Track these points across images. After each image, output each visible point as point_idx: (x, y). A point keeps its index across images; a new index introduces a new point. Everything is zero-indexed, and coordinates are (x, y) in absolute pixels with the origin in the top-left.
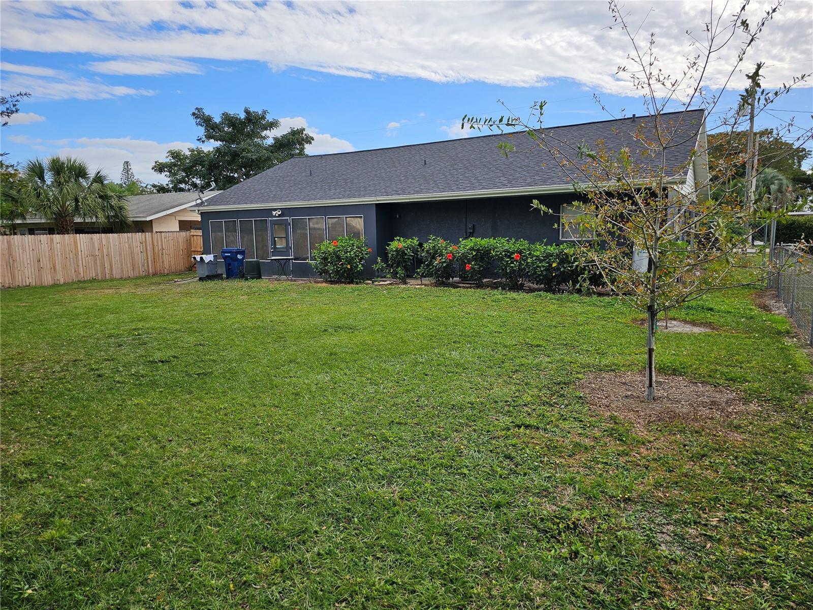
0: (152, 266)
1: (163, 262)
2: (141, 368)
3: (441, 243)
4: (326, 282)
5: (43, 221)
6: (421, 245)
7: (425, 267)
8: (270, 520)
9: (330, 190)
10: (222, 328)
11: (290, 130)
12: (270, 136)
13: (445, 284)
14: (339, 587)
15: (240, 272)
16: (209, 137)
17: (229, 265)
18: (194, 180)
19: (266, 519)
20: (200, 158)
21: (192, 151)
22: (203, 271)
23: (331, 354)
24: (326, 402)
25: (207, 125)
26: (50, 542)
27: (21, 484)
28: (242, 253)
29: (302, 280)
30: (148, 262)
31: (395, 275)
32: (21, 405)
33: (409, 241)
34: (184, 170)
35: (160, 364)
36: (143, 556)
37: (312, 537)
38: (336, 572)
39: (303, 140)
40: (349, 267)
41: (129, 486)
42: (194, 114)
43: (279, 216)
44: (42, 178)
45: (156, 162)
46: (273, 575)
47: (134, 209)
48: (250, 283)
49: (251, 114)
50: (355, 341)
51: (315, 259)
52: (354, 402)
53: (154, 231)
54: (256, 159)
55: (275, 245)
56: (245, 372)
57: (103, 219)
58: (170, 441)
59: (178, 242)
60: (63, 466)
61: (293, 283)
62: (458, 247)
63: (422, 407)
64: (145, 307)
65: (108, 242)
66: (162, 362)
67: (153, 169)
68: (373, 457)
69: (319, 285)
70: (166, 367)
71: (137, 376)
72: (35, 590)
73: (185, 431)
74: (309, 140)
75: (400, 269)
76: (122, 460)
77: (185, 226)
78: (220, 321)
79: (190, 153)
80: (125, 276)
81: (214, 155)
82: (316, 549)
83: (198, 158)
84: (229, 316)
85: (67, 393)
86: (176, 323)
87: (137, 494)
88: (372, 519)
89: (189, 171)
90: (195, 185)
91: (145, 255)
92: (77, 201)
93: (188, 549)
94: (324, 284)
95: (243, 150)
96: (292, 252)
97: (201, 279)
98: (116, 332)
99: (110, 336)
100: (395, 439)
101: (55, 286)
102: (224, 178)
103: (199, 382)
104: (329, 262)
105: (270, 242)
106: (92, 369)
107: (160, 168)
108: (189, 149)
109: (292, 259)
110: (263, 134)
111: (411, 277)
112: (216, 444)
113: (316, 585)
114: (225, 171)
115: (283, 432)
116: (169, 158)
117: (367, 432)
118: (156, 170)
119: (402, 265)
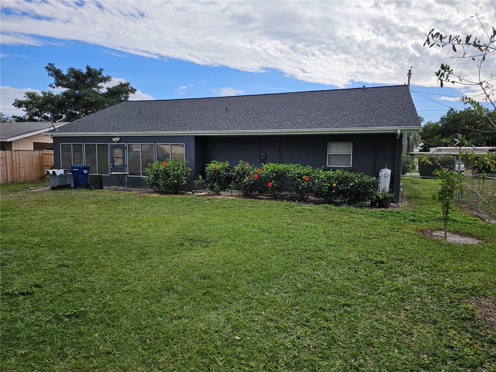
0: (10, 176)
1: (20, 173)
3: (247, 166)
4: (157, 192)
9: (157, 124)
11: (119, 84)
13: (249, 196)
15: (86, 183)
16: (58, 84)
17: (77, 177)
18: (46, 114)
20: (51, 99)
21: (45, 93)
22: (54, 182)
25: (57, 76)
28: (87, 168)
29: (135, 190)
30: (7, 173)
31: (212, 188)
33: (222, 164)
34: (37, 107)
40: (176, 182)
42: (47, 68)
43: (118, 142)
45: (16, 100)
48: (94, 192)
49: (91, 71)
53: (13, 149)
54: (95, 102)
55: (114, 163)
59: (33, 158)
62: (262, 170)
67: (13, 105)
69: (151, 195)
75: (215, 184)
77: (38, 146)
79: (43, 95)
81: (62, 98)
83: (49, 99)
89: (42, 108)
90: (46, 118)
91: (5, 168)
95: (85, 95)
96: (127, 169)
97: (53, 188)
104: (160, 178)
105: (109, 162)
107: (19, 104)
108: (42, 92)
109: (127, 174)
110: (99, 85)
111: (224, 189)
116: (27, 97)
118: (15, 106)
119: (218, 181)
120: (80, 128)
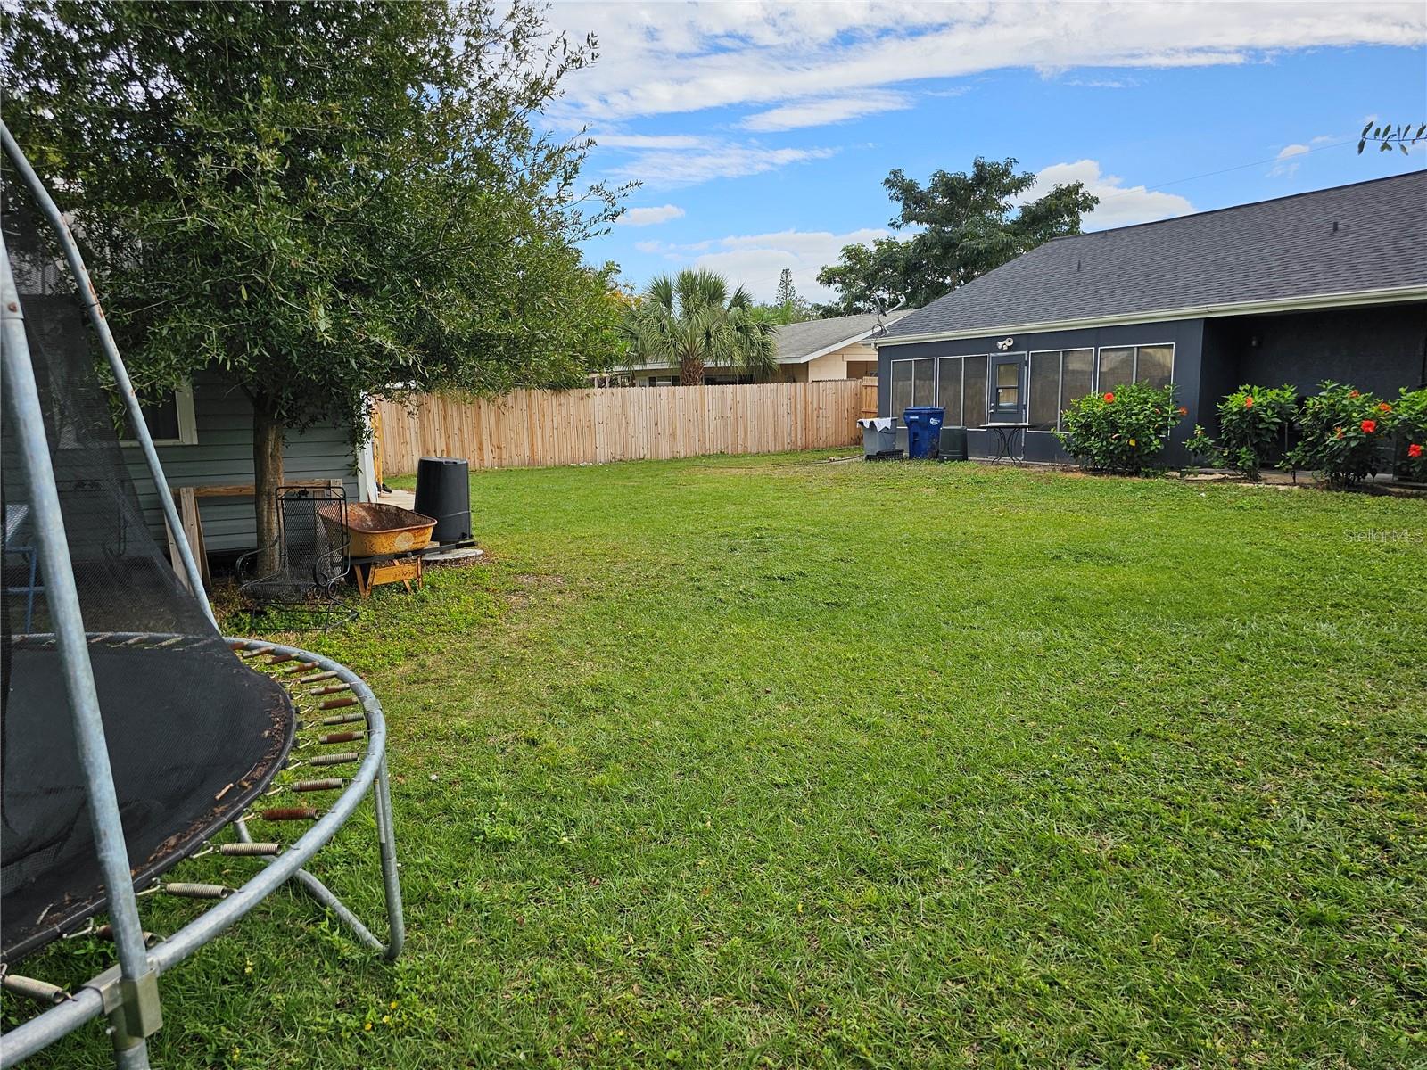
0: (802, 435)
1: (818, 429)
2: (753, 584)
3: (1351, 397)
4: (1085, 471)
5: (666, 366)
6: (1300, 402)
7: (1306, 449)
8: (879, 835)
9: (1112, 296)
10: (881, 538)
11: (1053, 190)
12: (1015, 205)
13: (1353, 485)
14: (959, 960)
15: (933, 447)
16: (907, 218)
17: (916, 435)
18: (880, 293)
19: (874, 832)
20: (890, 256)
21: (880, 244)
22: (873, 445)
23: (1056, 599)
24: (1021, 676)
25: (906, 198)
26: (599, 788)
27: (584, 712)
28: (938, 415)
29: (1040, 466)
30: (796, 429)
31: (1232, 462)
32: (603, 614)
33: (1272, 394)
34: (864, 279)
35: (779, 582)
36: (698, 834)
37: (936, 877)
38: (962, 938)
39: (1077, 204)
40: (1132, 443)
41: (703, 741)
42: (887, 181)
43: (1010, 349)
44: (668, 303)
45: (823, 268)
46: (864, 911)
47: (785, 346)
48: (946, 467)
49: (986, 170)
50: (1110, 580)
51: (1067, 428)
52: (1073, 686)
53: (810, 380)
54: (985, 249)
55: (997, 402)
56: (899, 609)
57: (741, 363)
58: (768, 692)
59: (843, 397)
60: (632, 699)
61: (1020, 470)
62: (1393, 407)
63: (1211, 717)
64: (779, 498)
65: (745, 397)
66: (783, 579)
67: (818, 279)
68: (1081, 782)
69: (1070, 475)
70: (786, 588)
71: (746, 595)
72: (573, 840)
73: (791, 683)
74: (1089, 204)
75: (1244, 449)
76: (701, 706)
77: (856, 370)
78: (881, 526)
79: (876, 248)
80: (764, 450)
81: (915, 249)
82: (937, 895)
83: (888, 255)
84: (897, 520)
85: (657, 605)
86: (815, 524)
87: (710, 754)
88: (1048, 877)
89: (872, 279)
90: (880, 302)
91: (793, 417)
92: (708, 335)
93: (755, 842)
94: (1079, 475)
95: (964, 235)
96: (1026, 414)
97: (869, 458)
98: (733, 530)
99: (723, 536)
100: (1134, 761)
101: (674, 460)
102: (927, 286)
103: (826, 615)
104: (1093, 434)
105: (988, 398)
106: (692, 579)
107: (828, 277)
108: (874, 241)
109: (1025, 427)
110: (1002, 203)
111: (1268, 467)
112: (828, 707)
113: (923, 946)
114: (929, 275)
115: (934, 710)
116: (844, 259)
117: (1082, 738)
118: (822, 281)
119: (1252, 441)
120: (933, 324)
